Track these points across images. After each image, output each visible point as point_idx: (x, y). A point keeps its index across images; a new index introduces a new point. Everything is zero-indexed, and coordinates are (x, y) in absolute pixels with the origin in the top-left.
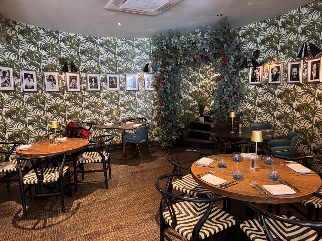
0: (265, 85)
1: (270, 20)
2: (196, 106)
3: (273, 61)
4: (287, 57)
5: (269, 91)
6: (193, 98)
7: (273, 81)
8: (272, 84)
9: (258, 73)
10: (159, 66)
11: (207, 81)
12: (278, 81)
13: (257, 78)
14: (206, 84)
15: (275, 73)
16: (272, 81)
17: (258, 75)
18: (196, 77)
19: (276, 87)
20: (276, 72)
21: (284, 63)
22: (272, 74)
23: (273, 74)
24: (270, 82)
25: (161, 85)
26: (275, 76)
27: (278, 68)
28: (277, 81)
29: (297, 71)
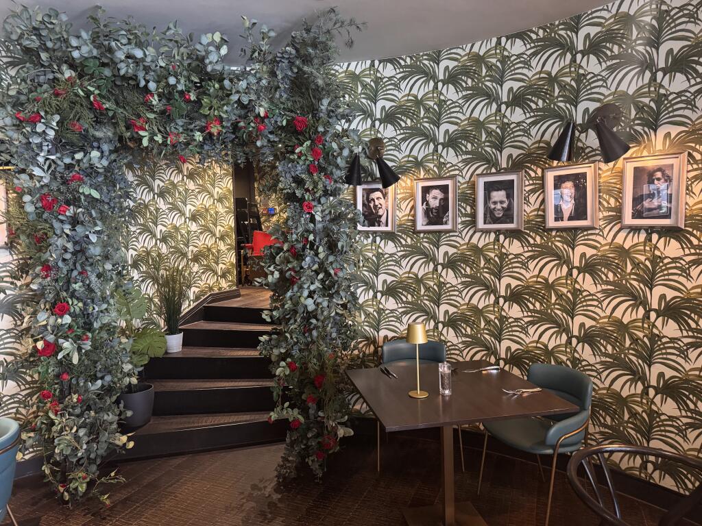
0: (405, 234)
1: (408, 60)
2: (151, 300)
3: (425, 169)
4: (467, 162)
5: (415, 251)
6: (141, 273)
7: (427, 224)
8: (425, 232)
9: (382, 201)
10: (40, 146)
11: (179, 222)
12: (446, 223)
13: (381, 216)
14: (176, 229)
15: (434, 203)
16: (425, 223)
17: (384, 207)
18: (146, 206)
19: (438, 241)
20: (437, 201)
21: (460, 179)
22: (424, 206)
23: (427, 204)
24: (420, 227)
25: (57, 225)
26: (434, 211)
27: (444, 189)
28: (442, 224)
29: (505, 199)
